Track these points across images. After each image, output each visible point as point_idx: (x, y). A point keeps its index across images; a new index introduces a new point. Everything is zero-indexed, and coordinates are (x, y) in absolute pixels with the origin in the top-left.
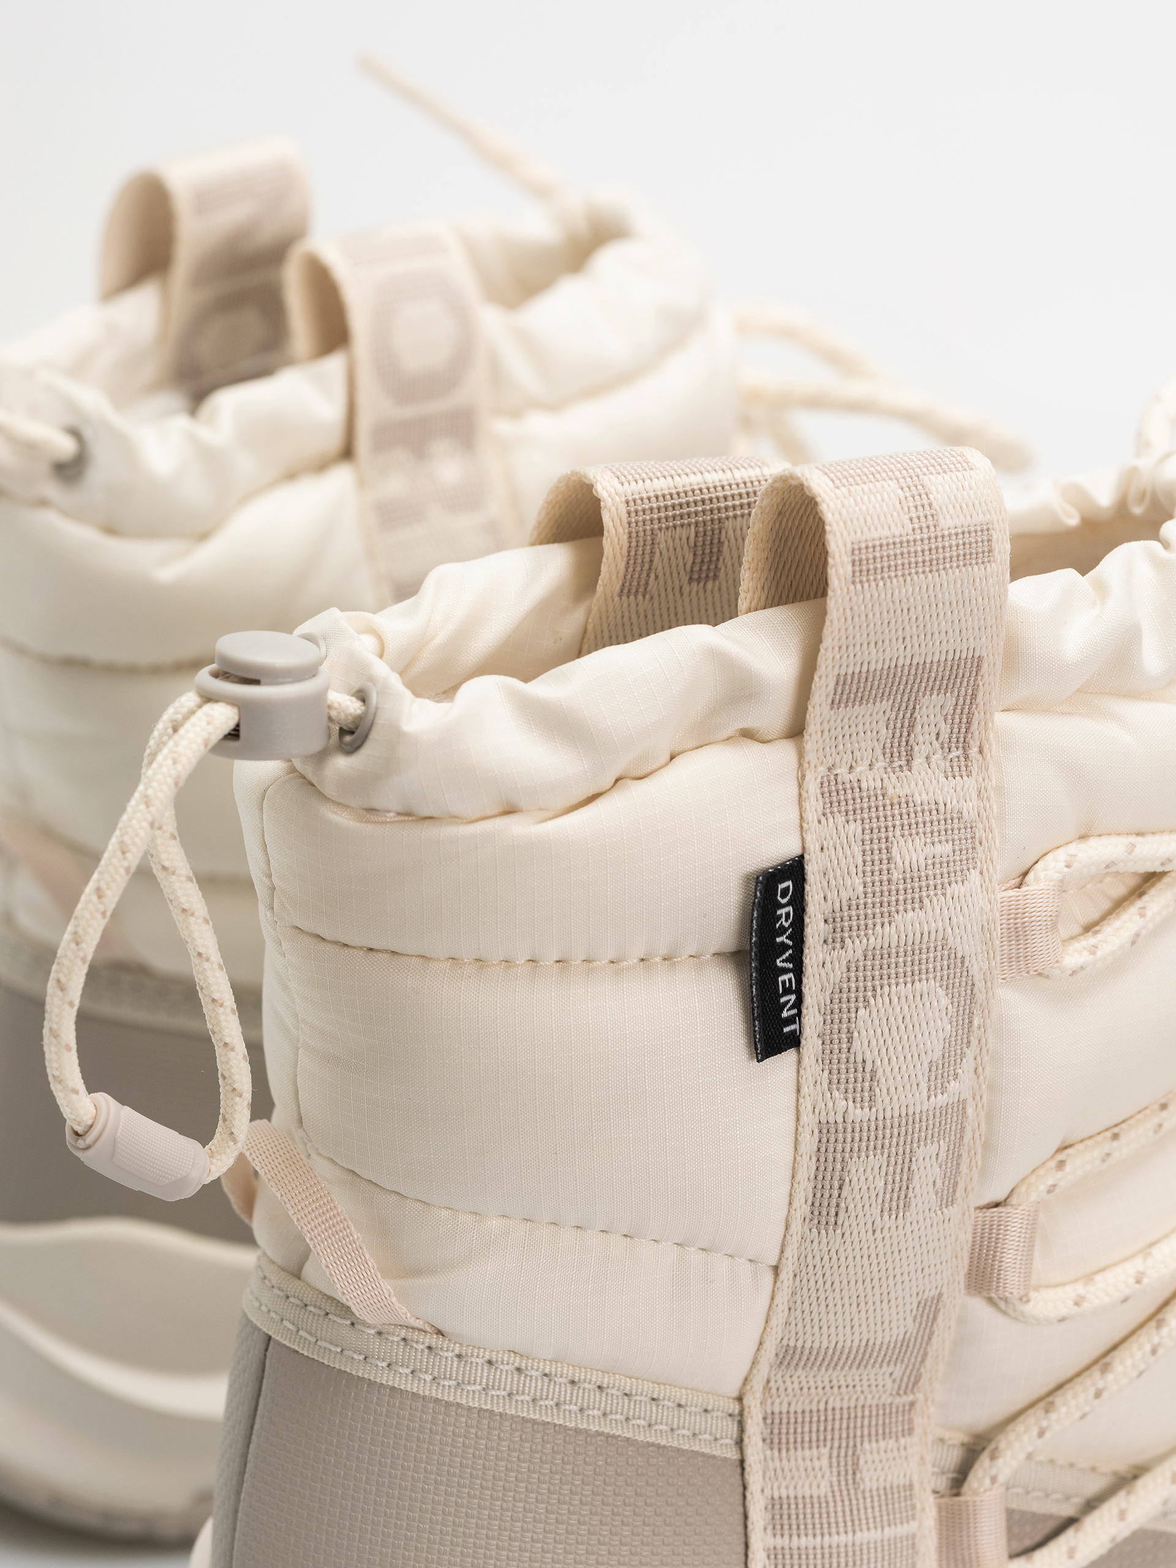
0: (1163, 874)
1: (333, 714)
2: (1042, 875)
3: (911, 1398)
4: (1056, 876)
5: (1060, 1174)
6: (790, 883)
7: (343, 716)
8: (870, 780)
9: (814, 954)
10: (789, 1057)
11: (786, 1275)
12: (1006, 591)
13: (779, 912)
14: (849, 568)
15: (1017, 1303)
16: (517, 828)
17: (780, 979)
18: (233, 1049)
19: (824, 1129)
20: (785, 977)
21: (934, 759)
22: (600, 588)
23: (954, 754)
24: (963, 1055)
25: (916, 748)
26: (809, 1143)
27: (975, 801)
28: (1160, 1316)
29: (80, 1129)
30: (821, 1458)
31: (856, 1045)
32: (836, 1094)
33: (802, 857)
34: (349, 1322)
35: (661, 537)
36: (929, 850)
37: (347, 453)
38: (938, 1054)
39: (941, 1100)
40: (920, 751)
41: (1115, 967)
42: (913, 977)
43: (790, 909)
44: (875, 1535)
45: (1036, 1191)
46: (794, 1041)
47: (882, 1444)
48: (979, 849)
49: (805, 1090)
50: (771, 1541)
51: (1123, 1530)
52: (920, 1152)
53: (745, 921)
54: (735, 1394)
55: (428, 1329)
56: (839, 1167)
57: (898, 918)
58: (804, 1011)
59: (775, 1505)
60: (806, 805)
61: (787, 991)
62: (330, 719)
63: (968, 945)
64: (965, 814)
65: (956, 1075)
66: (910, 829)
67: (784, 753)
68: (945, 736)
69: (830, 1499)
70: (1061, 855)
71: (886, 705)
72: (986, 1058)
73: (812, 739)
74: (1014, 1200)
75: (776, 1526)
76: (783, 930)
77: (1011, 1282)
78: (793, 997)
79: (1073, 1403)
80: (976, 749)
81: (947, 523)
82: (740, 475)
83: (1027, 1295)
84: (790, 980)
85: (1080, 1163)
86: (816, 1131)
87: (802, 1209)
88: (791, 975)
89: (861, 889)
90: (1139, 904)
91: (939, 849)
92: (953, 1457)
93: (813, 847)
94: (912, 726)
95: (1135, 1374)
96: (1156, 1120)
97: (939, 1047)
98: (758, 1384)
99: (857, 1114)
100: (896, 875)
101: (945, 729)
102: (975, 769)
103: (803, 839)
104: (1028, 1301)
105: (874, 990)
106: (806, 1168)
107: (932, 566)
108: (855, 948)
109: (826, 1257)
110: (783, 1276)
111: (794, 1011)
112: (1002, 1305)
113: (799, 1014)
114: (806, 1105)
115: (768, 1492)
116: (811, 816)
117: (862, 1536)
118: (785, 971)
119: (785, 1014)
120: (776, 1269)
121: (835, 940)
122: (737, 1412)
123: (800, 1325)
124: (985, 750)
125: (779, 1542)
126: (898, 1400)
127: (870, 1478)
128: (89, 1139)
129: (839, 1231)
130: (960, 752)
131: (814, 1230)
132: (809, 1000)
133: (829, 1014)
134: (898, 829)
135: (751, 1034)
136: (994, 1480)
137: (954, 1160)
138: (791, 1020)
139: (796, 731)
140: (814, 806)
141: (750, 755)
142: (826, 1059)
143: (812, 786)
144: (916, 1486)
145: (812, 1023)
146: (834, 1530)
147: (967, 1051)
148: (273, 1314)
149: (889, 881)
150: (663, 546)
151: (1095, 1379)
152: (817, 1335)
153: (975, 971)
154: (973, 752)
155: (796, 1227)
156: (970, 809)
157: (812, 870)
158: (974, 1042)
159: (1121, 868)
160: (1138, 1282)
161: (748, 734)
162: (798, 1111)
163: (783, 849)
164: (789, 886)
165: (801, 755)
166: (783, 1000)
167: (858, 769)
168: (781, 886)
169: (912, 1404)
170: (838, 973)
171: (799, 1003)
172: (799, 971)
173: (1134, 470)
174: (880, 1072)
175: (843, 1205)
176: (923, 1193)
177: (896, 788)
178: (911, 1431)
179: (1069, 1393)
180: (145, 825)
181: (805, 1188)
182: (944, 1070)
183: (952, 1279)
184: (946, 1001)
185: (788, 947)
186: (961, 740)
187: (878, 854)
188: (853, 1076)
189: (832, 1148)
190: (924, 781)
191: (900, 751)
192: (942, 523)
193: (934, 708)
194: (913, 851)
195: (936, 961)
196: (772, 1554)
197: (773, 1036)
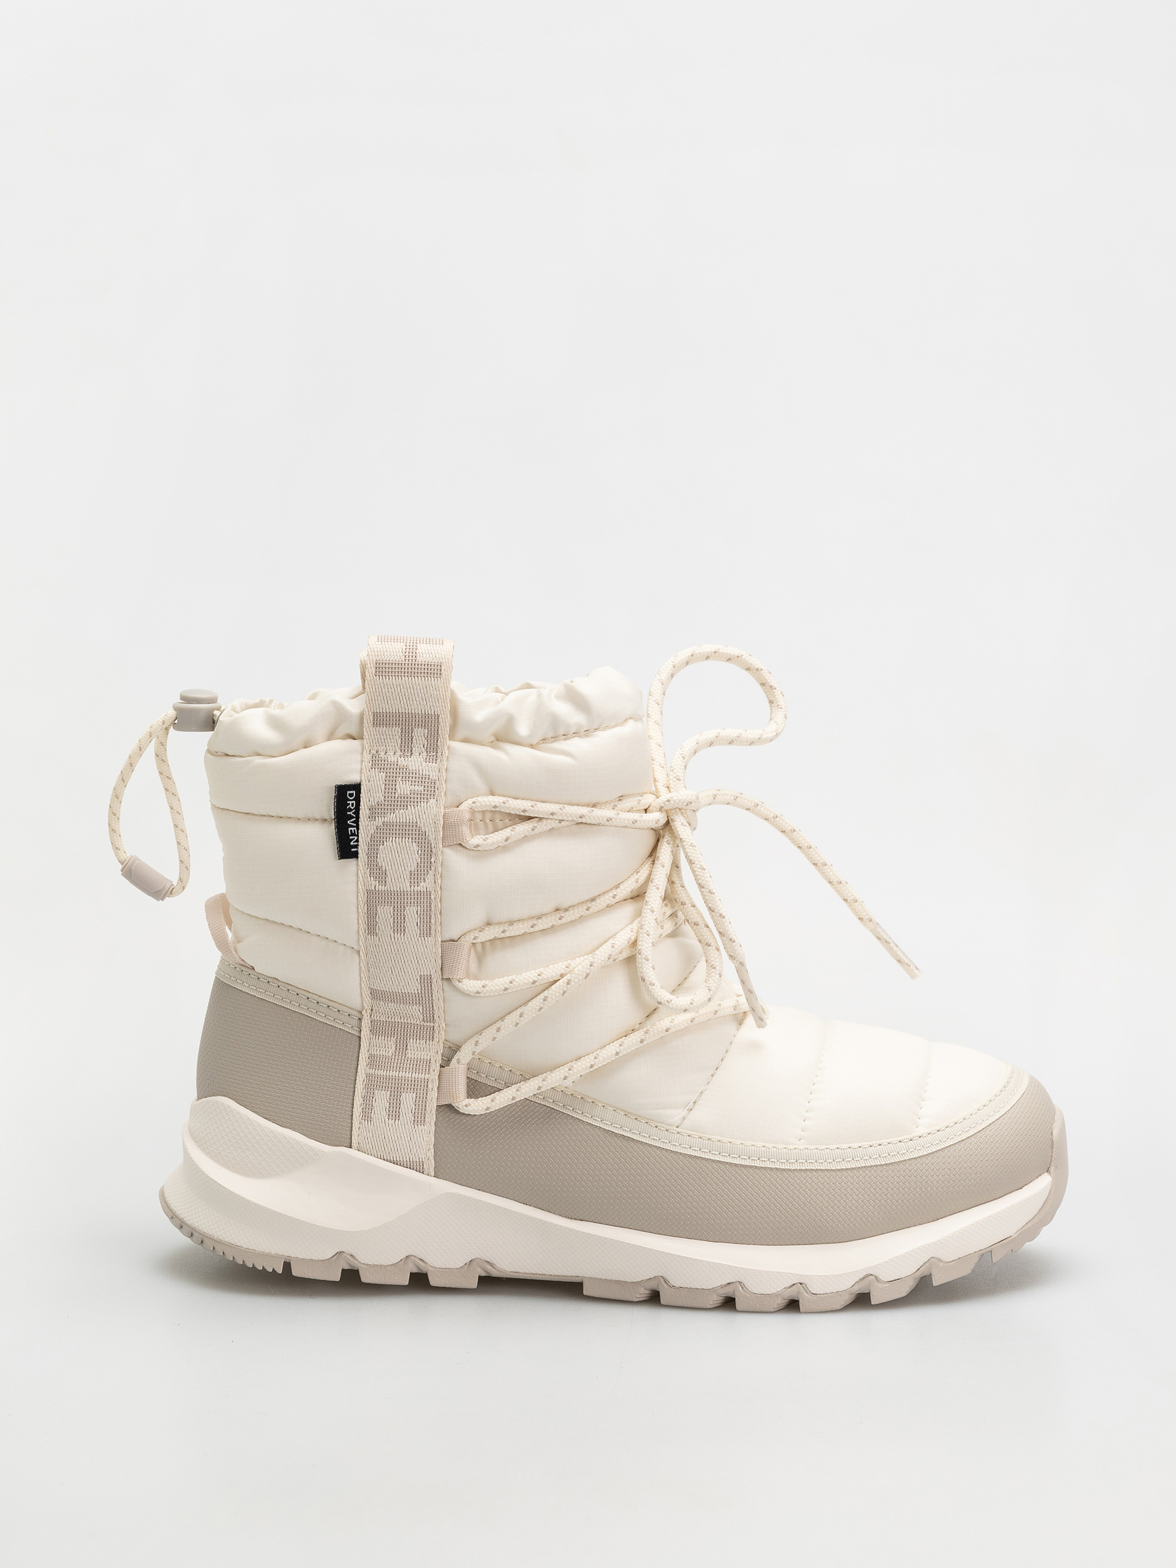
2: (465, 805)
3: (431, 1024)
4: (475, 806)
6: (355, 792)
8: (392, 758)
9: (363, 821)
10: (353, 861)
11: (363, 954)
13: (348, 802)
14: (374, 669)
15: (461, 983)
17: (349, 829)
19: (368, 892)
20: (353, 829)
21: (421, 754)
23: (432, 754)
24: (427, 873)
25: (413, 749)
26: (363, 898)
27: (436, 772)
28: (527, 1003)
30: (391, 1043)
31: (379, 859)
32: (371, 878)
33: (360, 782)
36: (413, 788)
40: (415, 751)
42: (403, 836)
43: (354, 802)
44: (410, 1075)
45: (468, 940)
46: (355, 855)
47: (418, 1041)
48: (437, 792)
49: (360, 875)
50: (366, 1070)
51: (520, 1096)
53: (337, 807)
54: (359, 1010)
56: (375, 910)
57: (397, 811)
58: (359, 844)
59: (371, 1057)
60: (364, 764)
61: (353, 834)
63: (428, 828)
64: (431, 776)
65: (425, 880)
66: (405, 779)
67: (352, 744)
68: (425, 746)
69: (393, 1058)
70: (478, 799)
71: (398, 729)
72: (439, 876)
73: (365, 739)
74: (464, 940)
75: (370, 1064)
76: (350, 810)
77: (460, 974)
78: (356, 838)
79: (488, 1033)
80: (440, 754)
81: (422, 660)
84: (354, 830)
86: (366, 893)
87: (364, 926)
88: (355, 829)
89: (383, 798)
91: (416, 788)
92: (448, 1054)
93: (365, 779)
94: (411, 741)
97: (414, 866)
98: (366, 1006)
99: (380, 888)
100: (398, 795)
101: (426, 743)
102: (438, 761)
103: (361, 776)
104: (463, 982)
105: (387, 838)
106: (362, 908)
107: (412, 675)
108: (379, 821)
109: (375, 948)
111: (356, 843)
112: (456, 984)
113: (357, 845)
114: (361, 883)
115: (368, 1052)
116: (366, 768)
117: (406, 1075)
118: (352, 826)
119: (352, 843)
120: (358, 951)
121: (372, 817)
122: (359, 1016)
123: (373, 979)
124: (443, 753)
125: (370, 1071)
126: (426, 1024)
127: (411, 1054)
129: (378, 937)
130: (434, 753)
131: (369, 936)
132: (361, 839)
133: (369, 846)
134: (400, 778)
135: (338, 849)
136: (461, 1063)
137: (426, 915)
138: (354, 847)
139: (360, 735)
140: (367, 764)
142: (368, 864)
143: (367, 757)
144: (432, 1062)
145: (362, 850)
146: (393, 1070)
147: (430, 872)
149: (395, 797)
152: (383, 984)
153: (433, 837)
154: (438, 754)
155: (362, 933)
156: (433, 775)
157: (363, 788)
158: (432, 868)
162: (358, 884)
163: (352, 778)
164: (353, 794)
165: (360, 745)
166: (351, 838)
167: (388, 753)
168: (350, 792)
169: (432, 1027)
170: (373, 830)
171: (357, 840)
172: (357, 827)
174: (388, 872)
175: (378, 926)
176: (412, 928)
177: (402, 762)
178: (431, 1038)
179: (488, 1029)
181: (363, 917)
182: (416, 876)
183: (434, 970)
184: (416, 848)
185: (353, 817)
186: (433, 749)
187: (390, 784)
188: (378, 872)
189: (372, 901)
190: (416, 762)
191: (407, 746)
192: (418, 659)
193: (419, 734)
194: (404, 788)
195: (413, 832)
196: (368, 1076)
197: (346, 849)
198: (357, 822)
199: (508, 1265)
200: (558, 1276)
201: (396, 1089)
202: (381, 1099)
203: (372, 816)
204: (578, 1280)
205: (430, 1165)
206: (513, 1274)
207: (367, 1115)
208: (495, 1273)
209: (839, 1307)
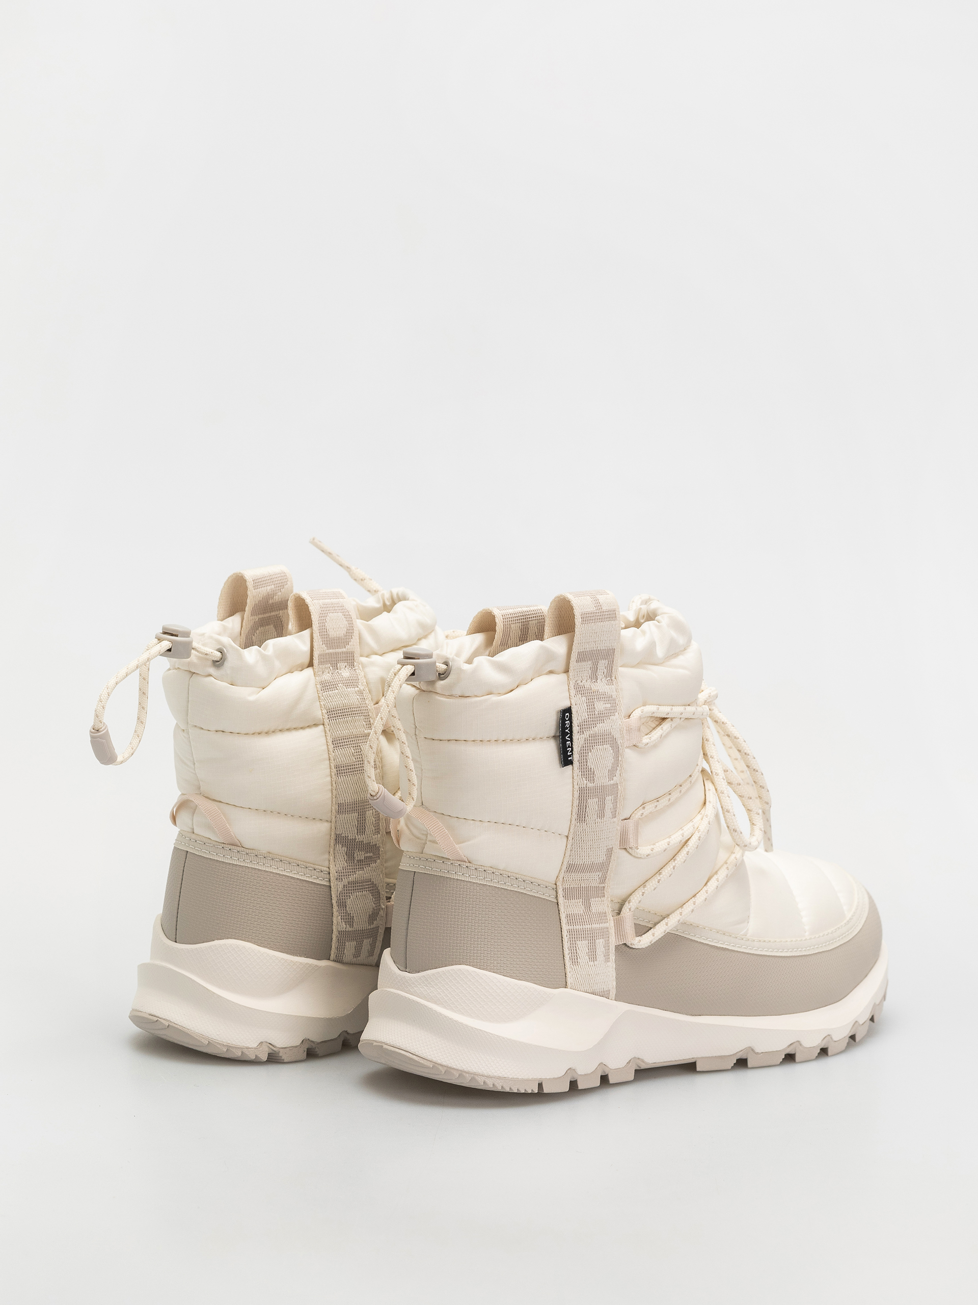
0: (666, 718)
1: (438, 669)
2: (635, 715)
3: (604, 885)
4: (639, 715)
5: (643, 810)
6: (568, 714)
7: (441, 669)
8: (587, 685)
9: (575, 737)
10: (570, 767)
11: (570, 838)
12: (620, 634)
13: (566, 723)
14: (581, 619)
15: (636, 850)
16: (494, 698)
18: (412, 771)
19: (581, 789)
20: (568, 743)
21: (603, 680)
22: (494, 643)
23: (608, 678)
24: (617, 769)
25: (598, 677)
26: (576, 794)
27: (615, 693)
28: (675, 858)
29: (373, 794)
30: (580, 902)
31: (588, 764)
32: (583, 778)
33: (571, 707)
34: (442, 862)
35: (512, 626)
36: (604, 706)
37: (311, 664)
38: (610, 768)
39: (612, 782)
40: (599, 677)
41: (655, 746)
42: (603, 743)
43: (568, 722)
44: (597, 926)
45: (637, 816)
46: (571, 762)
47: (597, 899)
48: (617, 707)
49: (575, 778)
50: (568, 928)
52: (607, 798)
53: (558, 727)
54: (554, 883)
55: (467, 861)
56: (585, 802)
57: (598, 725)
58: (574, 752)
59: (568, 916)
60: (571, 691)
61: (569, 747)
62: (437, 671)
63: (616, 735)
64: (613, 696)
65: (615, 775)
66: (599, 699)
67: (563, 677)
68: (605, 673)
69: (584, 915)
70: (639, 709)
71: (590, 662)
72: (623, 771)
73: (571, 673)
74: (631, 818)
75: (568, 923)
76: (567, 728)
77: (632, 843)
78: (570, 749)
79: (651, 884)
80: (614, 677)
81: (604, 608)
82: (532, 608)
83: (637, 847)
84: (570, 744)
85: (650, 808)
86: (578, 791)
87: (575, 816)
89: (587, 717)
90: (660, 727)
91: (607, 705)
92: (617, 906)
93: (573, 703)
94: (597, 670)
95: (668, 875)
96: (668, 797)
97: (611, 765)
98: (561, 878)
99: (590, 785)
100: (596, 713)
101: (605, 671)
102: (614, 683)
103: (570, 701)
104: (638, 849)
105: (592, 747)
106: (576, 802)
107: (601, 620)
108: (586, 734)
109: (582, 832)
110: (569, 839)
112: (630, 851)
113: (572, 753)
114: (575, 784)
115: (566, 912)
116: (572, 694)
117: (594, 926)
118: (568, 741)
119: (569, 754)
120: (567, 837)
122: (555, 887)
123: (574, 856)
124: (617, 678)
125: (570, 927)
126: (600, 885)
127: (594, 909)
128: (378, 796)
129: (585, 823)
130: (610, 678)
131: (579, 823)
132: (575, 750)
133: (580, 754)
134: (596, 699)
135: (560, 759)
136: (630, 909)
137: (615, 802)
138: (570, 756)
139: (567, 671)
140: (573, 692)
141: (553, 678)
142: (580, 768)
143: (572, 686)
144: (607, 913)
145: (576, 757)
146: (586, 924)
148: (415, 865)
149: (595, 714)
150: (513, 629)
151: (658, 877)
152: (579, 859)
153: (619, 742)
154: (613, 678)
155: (573, 822)
156: (614, 694)
157: (574, 711)
158: (619, 765)
159: (656, 715)
160: (668, 845)
161: (551, 672)
162: (573, 784)
163: (565, 704)
165: (568, 677)
166: (568, 749)
167: (583, 682)
168: (567, 714)
169: (604, 887)
170: (582, 742)
171: (572, 751)
172: (571, 741)
173: (641, 608)
174: (596, 772)
175: (586, 815)
176: (608, 812)
177: (594, 688)
178: (604, 896)
179: (650, 882)
180: (393, 698)
181: (575, 810)
182: (612, 773)
183: (615, 843)
184: (612, 751)
185: (568, 733)
186: (610, 674)
187: (591, 706)
188: (588, 773)
189: (583, 796)
190: (601, 686)
191: (594, 677)
192: (603, 608)
193: (602, 664)
194: (600, 706)
195: (608, 739)
196: (569, 931)
197: (566, 760)
198: (571, 737)
199: (653, 1058)
200: (684, 1060)
201: (592, 937)
202: (582, 946)
203: (581, 732)
204: (693, 1061)
205: (613, 993)
206: (653, 1064)
207: (575, 961)
208: (643, 1066)
209: (844, 1048)
